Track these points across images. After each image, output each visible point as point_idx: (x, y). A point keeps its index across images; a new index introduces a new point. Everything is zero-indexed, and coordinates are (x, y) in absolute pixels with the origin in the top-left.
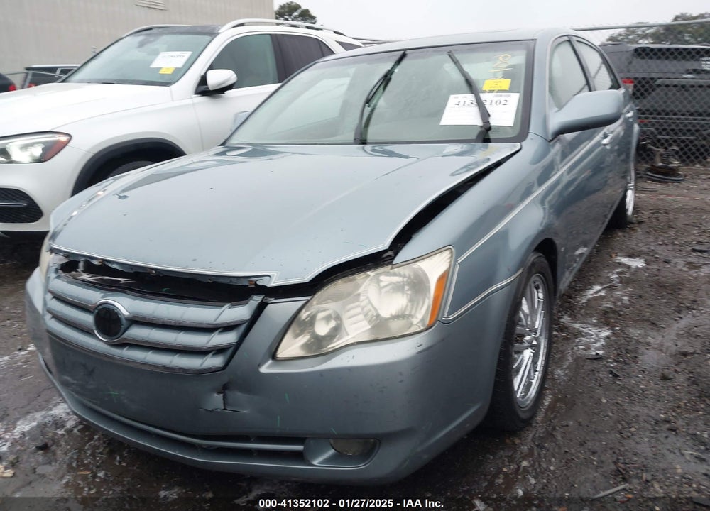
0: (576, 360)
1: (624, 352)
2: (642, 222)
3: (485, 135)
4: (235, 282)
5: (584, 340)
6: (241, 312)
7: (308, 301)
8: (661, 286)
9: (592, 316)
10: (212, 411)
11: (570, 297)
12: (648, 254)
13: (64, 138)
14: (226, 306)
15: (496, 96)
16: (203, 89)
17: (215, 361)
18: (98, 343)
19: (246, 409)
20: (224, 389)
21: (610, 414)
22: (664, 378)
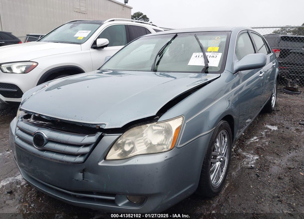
0: (242, 168)
1: (263, 166)
2: (279, 110)
3: (206, 70)
4: (91, 126)
5: (247, 160)
6: (92, 139)
7: (121, 136)
8: (283, 138)
9: (251, 150)
10: (78, 180)
11: (243, 141)
12: (280, 125)
13: (35, 64)
14: (86, 136)
15: (212, 54)
16: (95, 46)
17: (80, 159)
18: (34, 149)
19: (92, 180)
20: (83, 171)
21: (254, 193)
22: (279, 178)
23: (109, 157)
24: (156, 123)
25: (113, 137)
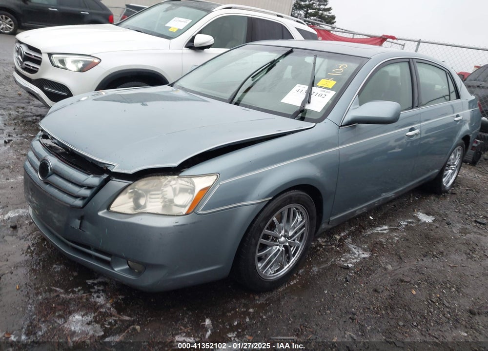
1: (365, 268)
2: (455, 194)
3: (301, 114)
4: (99, 165)
5: (349, 255)
6: (94, 180)
7: (130, 185)
9: (366, 243)
10: (73, 228)
11: (364, 229)
12: (440, 216)
13: (96, 61)
14: (90, 176)
15: (322, 91)
17: (79, 203)
19: (89, 232)
20: (82, 218)
23: (114, 208)
24: (176, 177)
25: (122, 184)
